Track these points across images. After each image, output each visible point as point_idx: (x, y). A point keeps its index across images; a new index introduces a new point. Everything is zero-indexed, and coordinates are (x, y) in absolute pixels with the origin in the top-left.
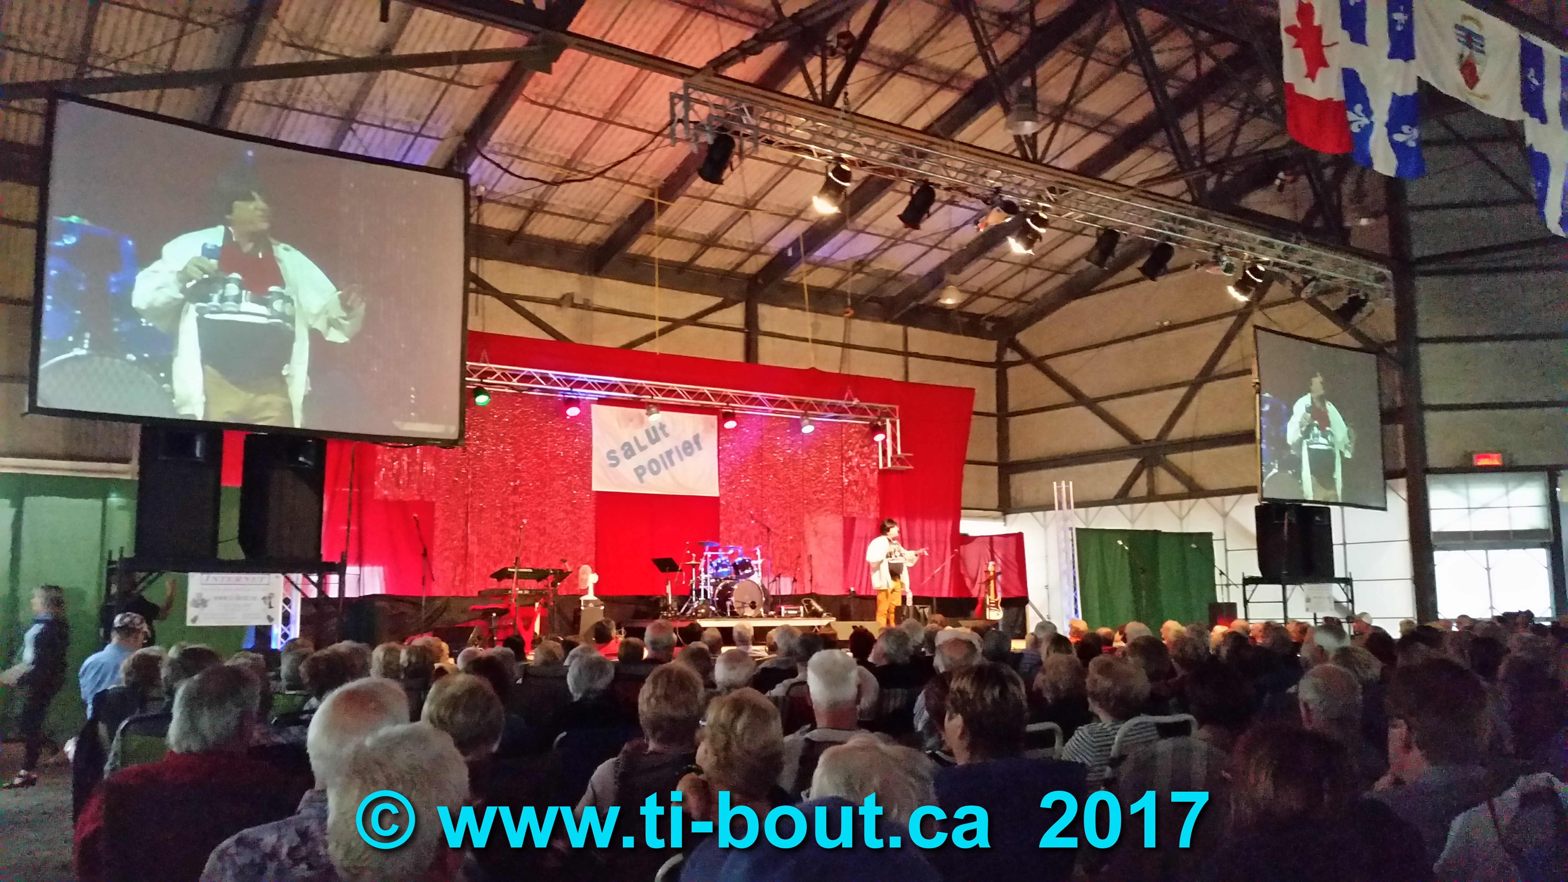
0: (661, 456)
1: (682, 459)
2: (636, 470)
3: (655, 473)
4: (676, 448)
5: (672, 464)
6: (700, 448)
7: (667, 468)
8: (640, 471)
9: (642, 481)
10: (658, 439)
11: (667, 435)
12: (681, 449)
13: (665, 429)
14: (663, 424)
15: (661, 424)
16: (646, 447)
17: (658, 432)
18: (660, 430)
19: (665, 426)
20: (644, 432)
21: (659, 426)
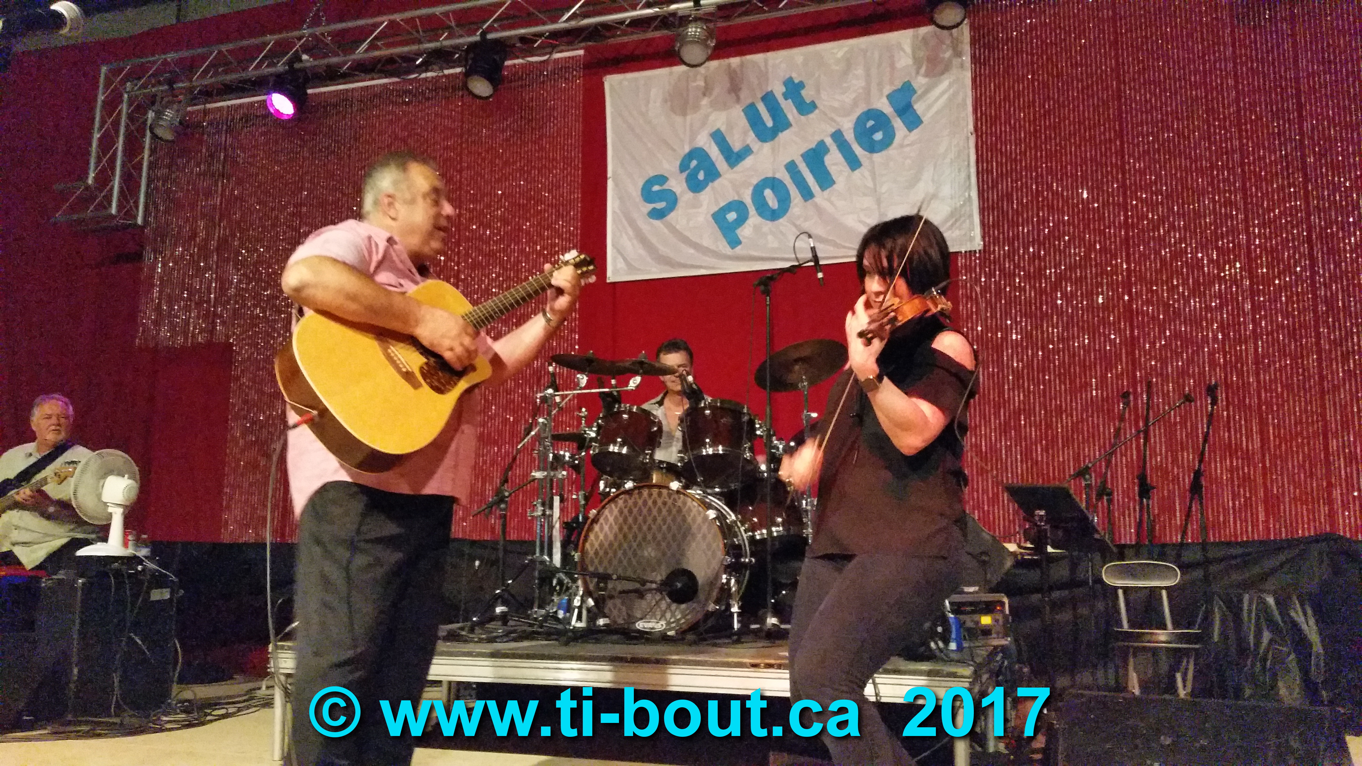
0: (791, 167)
1: (854, 163)
2: (719, 217)
3: (774, 215)
4: (838, 136)
5: (826, 180)
6: (913, 121)
7: (807, 194)
8: (732, 216)
9: (734, 242)
10: (781, 124)
11: (806, 108)
12: (849, 136)
13: (803, 92)
14: (796, 81)
15: (789, 83)
16: (747, 151)
17: (783, 106)
18: (786, 99)
19: (801, 85)
20: (742, 114)
21: (784, 89)
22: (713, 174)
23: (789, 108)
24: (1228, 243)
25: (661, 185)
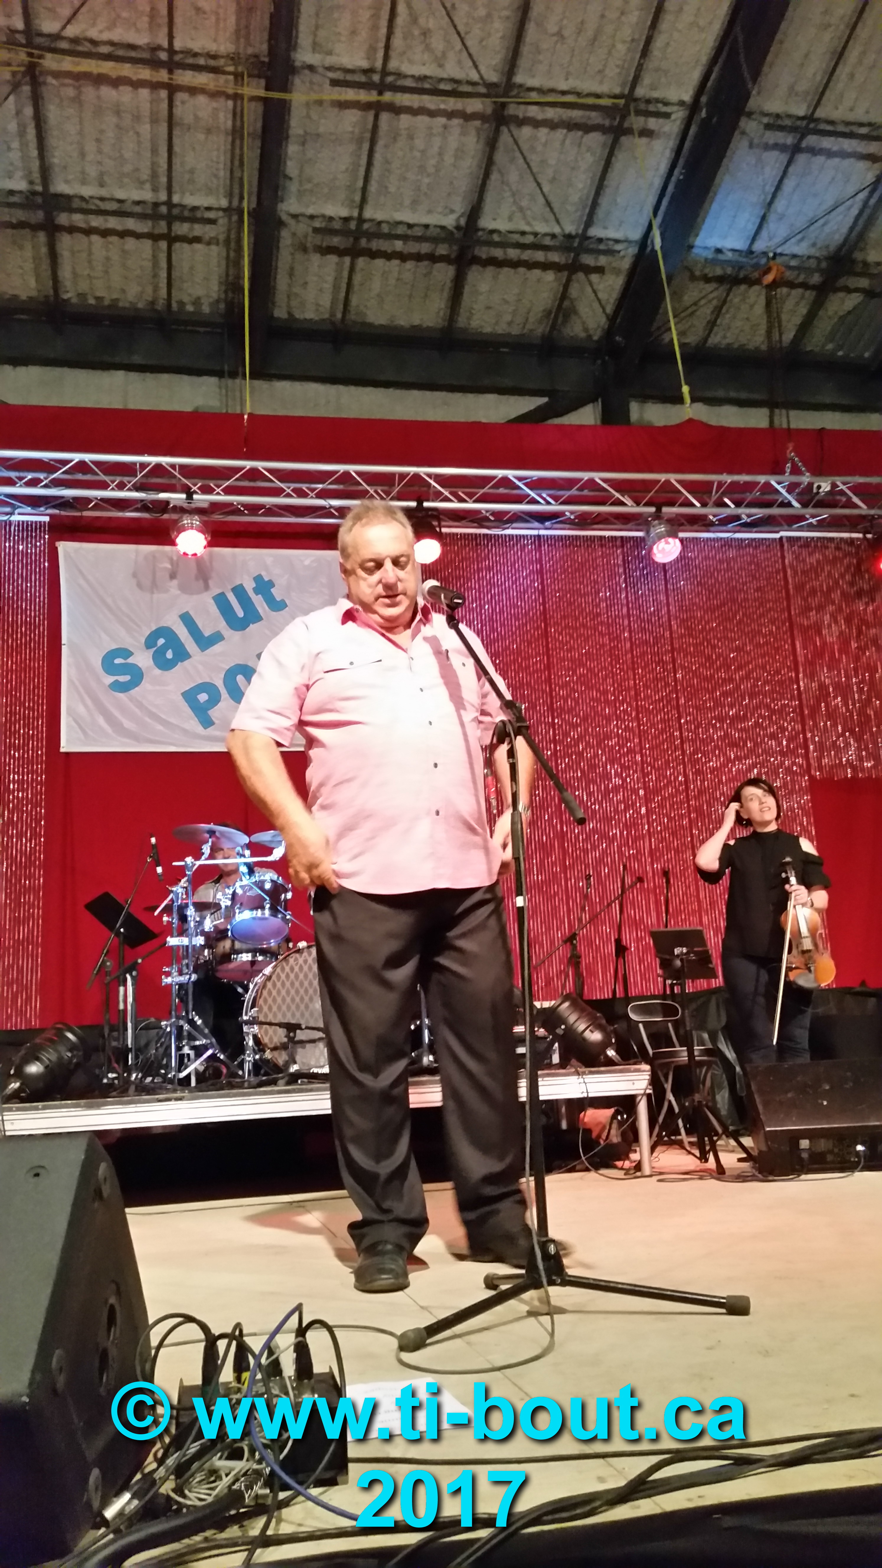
8: (203, 697)
9: (207, 722)
10: (252, 616)
11: (276, 605)
13: (273, 590)
14: (266, 579)
15: (258, 579)
16: (217, 638)
17: (253, 600)
18: (257, 594)
19: (271, 584)
20: (212, 601)
21: (254, 585)
22: (182, 655)
23: (258, 601)
24: (628, 760)
25: (125, 659)
